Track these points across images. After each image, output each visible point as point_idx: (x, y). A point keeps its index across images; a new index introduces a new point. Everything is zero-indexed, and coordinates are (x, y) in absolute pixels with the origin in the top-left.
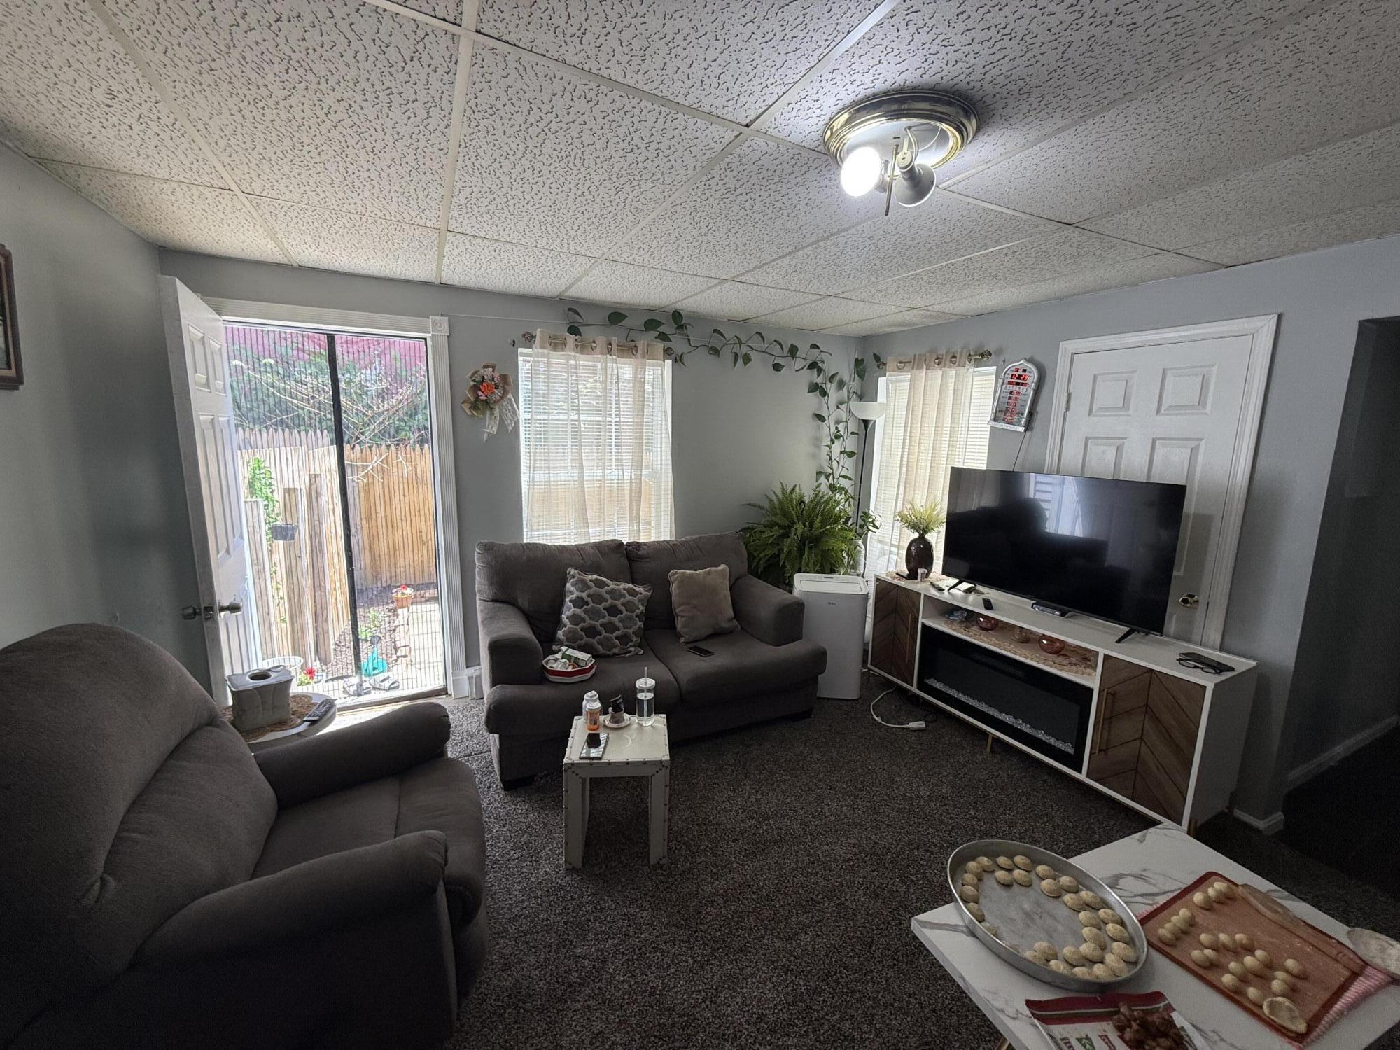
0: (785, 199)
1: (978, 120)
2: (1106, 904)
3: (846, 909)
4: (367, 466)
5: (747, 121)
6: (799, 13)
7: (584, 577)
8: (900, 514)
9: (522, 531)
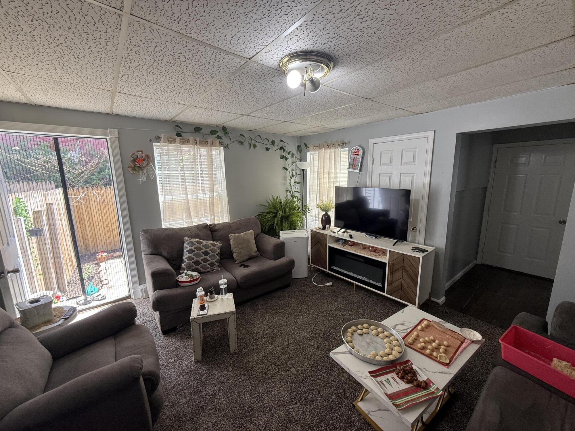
0: (266, 86)
1: (334, 63)
2: (392, 335)
3: (308, 355)
4: (78, 197)
5: (249, 57)
6: (267, 22)
7: (192, 240)
8: (318, 205)
9: (161, 223)
